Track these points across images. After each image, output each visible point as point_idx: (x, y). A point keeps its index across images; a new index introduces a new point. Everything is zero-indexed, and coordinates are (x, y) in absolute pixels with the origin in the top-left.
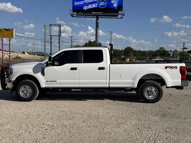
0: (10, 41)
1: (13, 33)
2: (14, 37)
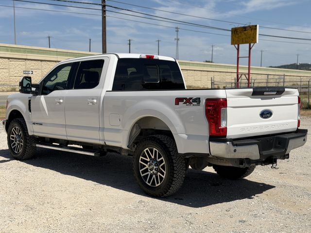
1: (256, 34)
2: (257, 42)
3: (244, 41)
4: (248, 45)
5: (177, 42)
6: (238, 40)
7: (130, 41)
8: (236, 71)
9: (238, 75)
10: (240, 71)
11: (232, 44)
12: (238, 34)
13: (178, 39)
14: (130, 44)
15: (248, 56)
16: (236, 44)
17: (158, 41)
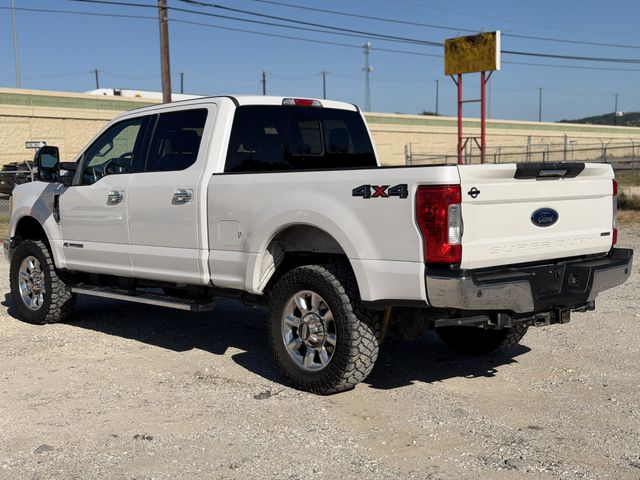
0: (483, 83)
1: (495, 51)
2: (498, 67)
3: (471, 66)
4: (479, 74)
5: (367, 75)
6: (458, 65)
7: (264, 74)
8: (457, 131)
9: (460, 139)
10: (465, 130)
11: (446, 74)
12: (459, 53)
13: (369, 70)
15: (480, 98)
16: (454, 73)
17: (324, 73)
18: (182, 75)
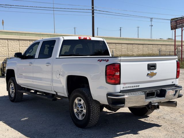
0: (182, 31)
5: (151, 28)
7: (121, 28)
8: (174, 44)
9: (175, 47)
13: (152, 26)
14: (121, 30)
15: (181, 35)
17: (138, 27)
18: (98, 28)
